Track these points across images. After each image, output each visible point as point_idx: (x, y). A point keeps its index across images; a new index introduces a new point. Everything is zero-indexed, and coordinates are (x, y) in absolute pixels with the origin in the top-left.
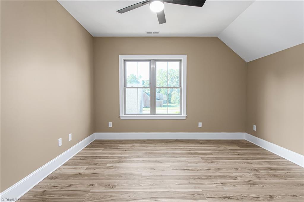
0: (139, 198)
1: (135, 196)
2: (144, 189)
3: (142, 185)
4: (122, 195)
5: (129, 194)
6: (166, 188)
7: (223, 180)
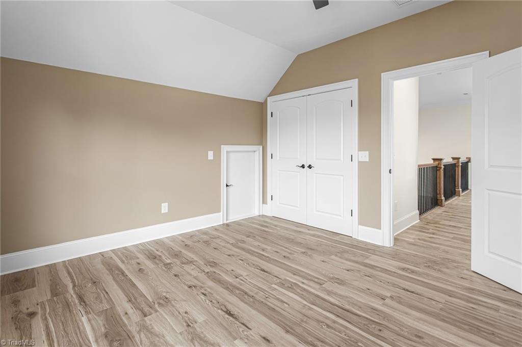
0: (365, 319)
1: (369, 326)
2: (346, 328)
3: (345, 337)
4: (393, 340)
5: (377, 333)
6: (310, 309)
7: (227, 279)
